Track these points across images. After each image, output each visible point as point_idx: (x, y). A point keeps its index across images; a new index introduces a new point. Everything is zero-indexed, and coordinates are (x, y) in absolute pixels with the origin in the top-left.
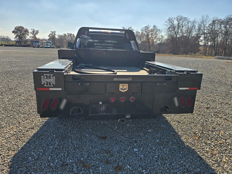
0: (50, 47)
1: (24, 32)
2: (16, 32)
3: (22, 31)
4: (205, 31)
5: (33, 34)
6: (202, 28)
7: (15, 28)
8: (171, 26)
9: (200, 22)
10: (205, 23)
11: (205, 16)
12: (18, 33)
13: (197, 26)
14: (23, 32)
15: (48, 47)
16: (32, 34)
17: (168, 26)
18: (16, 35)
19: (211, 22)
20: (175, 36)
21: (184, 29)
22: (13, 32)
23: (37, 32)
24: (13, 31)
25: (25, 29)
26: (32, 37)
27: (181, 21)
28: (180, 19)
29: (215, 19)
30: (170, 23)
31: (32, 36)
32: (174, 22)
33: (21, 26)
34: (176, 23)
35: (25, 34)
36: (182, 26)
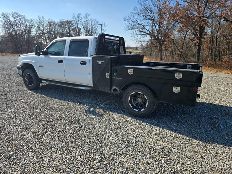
4: (45, 31)
6: (41, 28)
8: (7, 22)
9: (37, 22)
10: (42, 23)
11: (41, 17)
13: (36, 25)
17: (3, 22)
19: (47, 23)
20: (14, 33)
21: (23, 27)
27: (18, 19)
28: (16, 16)
29: (50, 21)
30: (5, 19)
32: (9, 18)
34: (12, 19)
36: (21, 25)
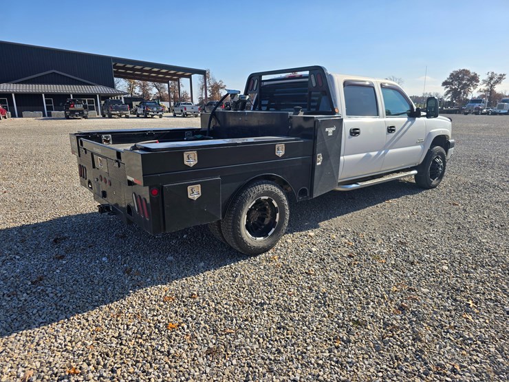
0: (506, 111)
1: (468, 80)
2: (451, 84)
3: (463, 79)
5: (488, 85)
7: (450, 76)
12: (452, 85)
14: (464, 82)
15: (502, 111)
16: (485, 85)
18: (449, 89)
22: (445, 84)
23: (501, 77)
24: (444, 81)
25: (473, 75)
26: (485, 91)
31: (486, 88)
33: (464, 70)
35: (469, 85)
